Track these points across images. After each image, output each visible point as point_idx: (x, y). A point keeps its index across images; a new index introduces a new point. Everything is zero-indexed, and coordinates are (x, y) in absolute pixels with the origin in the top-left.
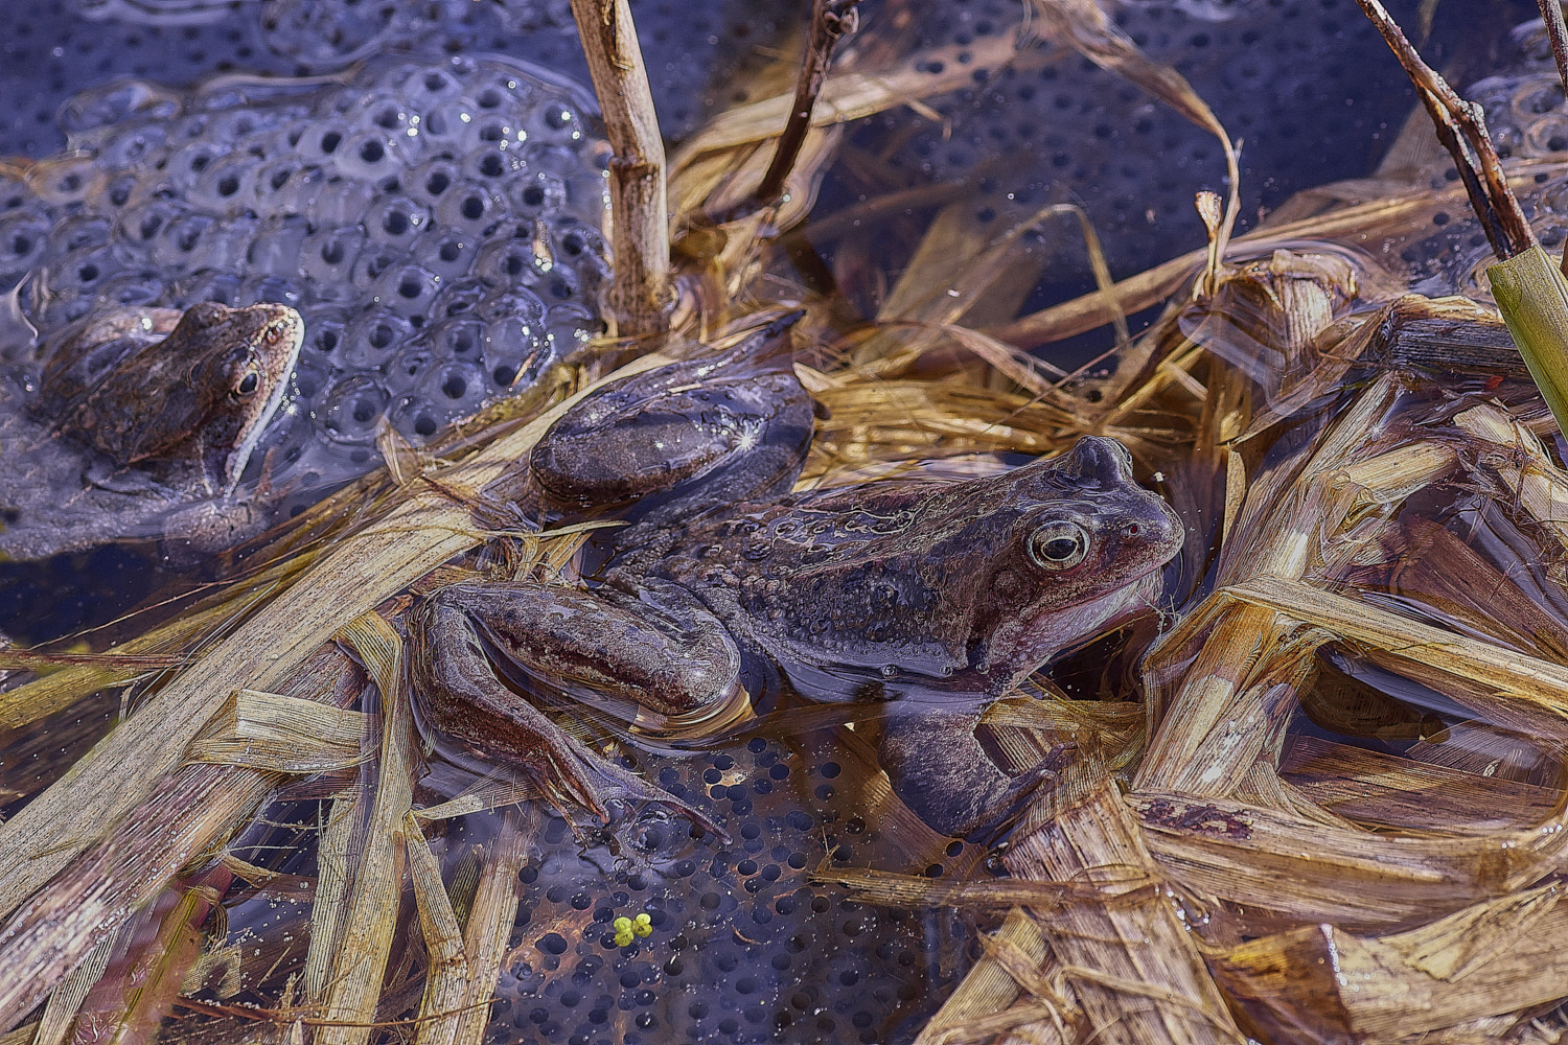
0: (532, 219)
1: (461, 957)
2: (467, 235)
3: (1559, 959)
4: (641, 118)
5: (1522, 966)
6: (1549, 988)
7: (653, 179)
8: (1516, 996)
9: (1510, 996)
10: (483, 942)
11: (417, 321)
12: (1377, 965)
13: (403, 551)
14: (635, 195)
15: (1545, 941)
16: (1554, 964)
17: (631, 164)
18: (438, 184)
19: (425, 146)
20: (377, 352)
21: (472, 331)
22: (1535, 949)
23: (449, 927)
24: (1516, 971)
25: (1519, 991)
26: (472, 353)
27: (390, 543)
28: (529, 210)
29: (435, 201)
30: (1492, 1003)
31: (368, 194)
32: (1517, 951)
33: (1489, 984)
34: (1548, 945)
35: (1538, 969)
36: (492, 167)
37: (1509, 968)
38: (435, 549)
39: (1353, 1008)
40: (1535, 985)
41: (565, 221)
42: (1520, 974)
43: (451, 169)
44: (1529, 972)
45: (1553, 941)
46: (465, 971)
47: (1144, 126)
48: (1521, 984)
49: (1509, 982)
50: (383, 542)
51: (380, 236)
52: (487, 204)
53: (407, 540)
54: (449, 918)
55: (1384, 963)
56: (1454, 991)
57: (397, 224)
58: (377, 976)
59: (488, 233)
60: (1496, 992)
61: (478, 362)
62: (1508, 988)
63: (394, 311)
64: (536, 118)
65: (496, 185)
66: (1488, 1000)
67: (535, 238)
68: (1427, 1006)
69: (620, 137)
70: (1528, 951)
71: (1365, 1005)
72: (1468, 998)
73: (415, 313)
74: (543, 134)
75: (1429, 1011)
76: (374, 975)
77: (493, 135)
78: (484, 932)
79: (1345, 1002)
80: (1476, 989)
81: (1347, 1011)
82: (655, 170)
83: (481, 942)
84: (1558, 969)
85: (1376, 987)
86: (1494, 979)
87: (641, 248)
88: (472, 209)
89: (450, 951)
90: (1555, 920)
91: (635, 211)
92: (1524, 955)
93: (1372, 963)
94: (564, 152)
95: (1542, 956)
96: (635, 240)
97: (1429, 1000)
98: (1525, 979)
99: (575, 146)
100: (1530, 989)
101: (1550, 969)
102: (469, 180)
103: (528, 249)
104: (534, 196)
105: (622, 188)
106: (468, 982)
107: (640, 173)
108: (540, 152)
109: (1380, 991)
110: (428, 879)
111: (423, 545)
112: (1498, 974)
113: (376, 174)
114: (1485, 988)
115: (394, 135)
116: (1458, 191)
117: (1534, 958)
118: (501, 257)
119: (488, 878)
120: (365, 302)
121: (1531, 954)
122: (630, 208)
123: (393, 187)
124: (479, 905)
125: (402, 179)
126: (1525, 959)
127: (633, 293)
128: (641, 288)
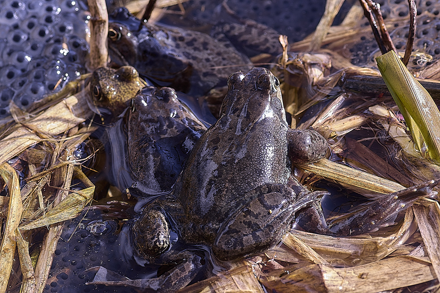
0: (62, 36)
1: (33, 277)
2: (41, 42)
3: (399, 275)
4: (101, 5)
5: (387, 277)
6: (395, 285)
7: (104, 25)
8: (383, 287)
9: (382, 287)
10: (41, 272)
11: (23, 70)
12: (338, 275)
13: (12, 146)
14: (98, 30)
15: (395, 269)
16: (397, 277)
17: (97, 20)
18: (31, 26)
19: (27, 13)
20: (10, 80)
21: (41, 73)
22: (392, 272)
23: (30, 267)
24: (385, 279)
25: (384, 285)
26: (41, 79)
27: (8, 144)
28: (61, 34)
29: (30, 31)
30: (375, 289)
31: (7, 29)
32: (386, 272)
33: (375, 283)
34: (396, 271)
35: (392, 278)
36: (49, 20)
37: (382, 278)
38: (22, 145)
39: (329, 288)
40: (390, 284)
41: (73, 37)
42: (385, 280)
43: (35, 21)
44: (389, 279)
45: (398, 270)
46: (34, 281)
47: (268, 8)
48: (386, 283)
49: (381, 282)
50: (6, 144)
51: (11, 42)
52: (47, 32)
53: (14, 143)
54: (30, 264)
55: (340, 275)
56: (363, 284)
57: (17, 39)
58: (6, 283)
59: (48, 41)
60: (377, 285)
61: (44, 83)
62: (381, 284)
63: (15, 66)
64: (64, 4)
65: (50, 26)
66: (374, 288)
67: (63, 42)
68: (354, 289)
69: (93, 10)
70: (389, 273)
71: (333, 287)
72: (368, 287)
73: (22, 67)
74: (66, 9)
75: (354, 290)
76: (4, 282)
77: (49, 9)
78: (41, 268)
79: (326, 286)
80: (370, 284)
81: (327, 289)
82: (105, 22)
83: (40, 272)
84: (398, 279)
85: (337, 282)
86: (377, 281)
87: (99, 47)
88: (42, 34)
89: (30, 275)
90: (399, 263)
91: (98, 35)
92: (388, 274)
93: (337, 275)
94: (72, 15)
95: (393, 274)
96: (97, 44)
97: (354, 287)
98: (387, 281)
99: (76, 13)
100: (388, 285)
101: (396, 279)
102: (41, 24)
103: (61, 46)
104: (63, 29)
105: (94, 27)
106: (35, 285)
107: (100, 22)
108: (65, 15)
109: (338, 283)
110: (23, 251)
111: (19, 144)
112: (378, 279)
113: (10, 23)
114: (374, 284)
115: (17, 10)
116: (369, 29)
117: (391, 275)
118: (51, 49)
119: (43, 251)
120: (6, 64)
121: (390, 273)
122: (96, 34)
123: (16, 27)
124: (40, 260)
125: (19, 24)
126: (388, 275)
127: (96, 61)
128: (99, 60)
